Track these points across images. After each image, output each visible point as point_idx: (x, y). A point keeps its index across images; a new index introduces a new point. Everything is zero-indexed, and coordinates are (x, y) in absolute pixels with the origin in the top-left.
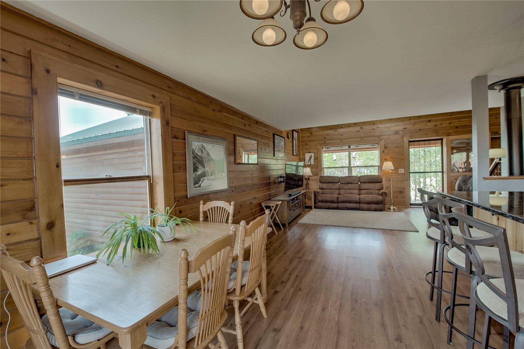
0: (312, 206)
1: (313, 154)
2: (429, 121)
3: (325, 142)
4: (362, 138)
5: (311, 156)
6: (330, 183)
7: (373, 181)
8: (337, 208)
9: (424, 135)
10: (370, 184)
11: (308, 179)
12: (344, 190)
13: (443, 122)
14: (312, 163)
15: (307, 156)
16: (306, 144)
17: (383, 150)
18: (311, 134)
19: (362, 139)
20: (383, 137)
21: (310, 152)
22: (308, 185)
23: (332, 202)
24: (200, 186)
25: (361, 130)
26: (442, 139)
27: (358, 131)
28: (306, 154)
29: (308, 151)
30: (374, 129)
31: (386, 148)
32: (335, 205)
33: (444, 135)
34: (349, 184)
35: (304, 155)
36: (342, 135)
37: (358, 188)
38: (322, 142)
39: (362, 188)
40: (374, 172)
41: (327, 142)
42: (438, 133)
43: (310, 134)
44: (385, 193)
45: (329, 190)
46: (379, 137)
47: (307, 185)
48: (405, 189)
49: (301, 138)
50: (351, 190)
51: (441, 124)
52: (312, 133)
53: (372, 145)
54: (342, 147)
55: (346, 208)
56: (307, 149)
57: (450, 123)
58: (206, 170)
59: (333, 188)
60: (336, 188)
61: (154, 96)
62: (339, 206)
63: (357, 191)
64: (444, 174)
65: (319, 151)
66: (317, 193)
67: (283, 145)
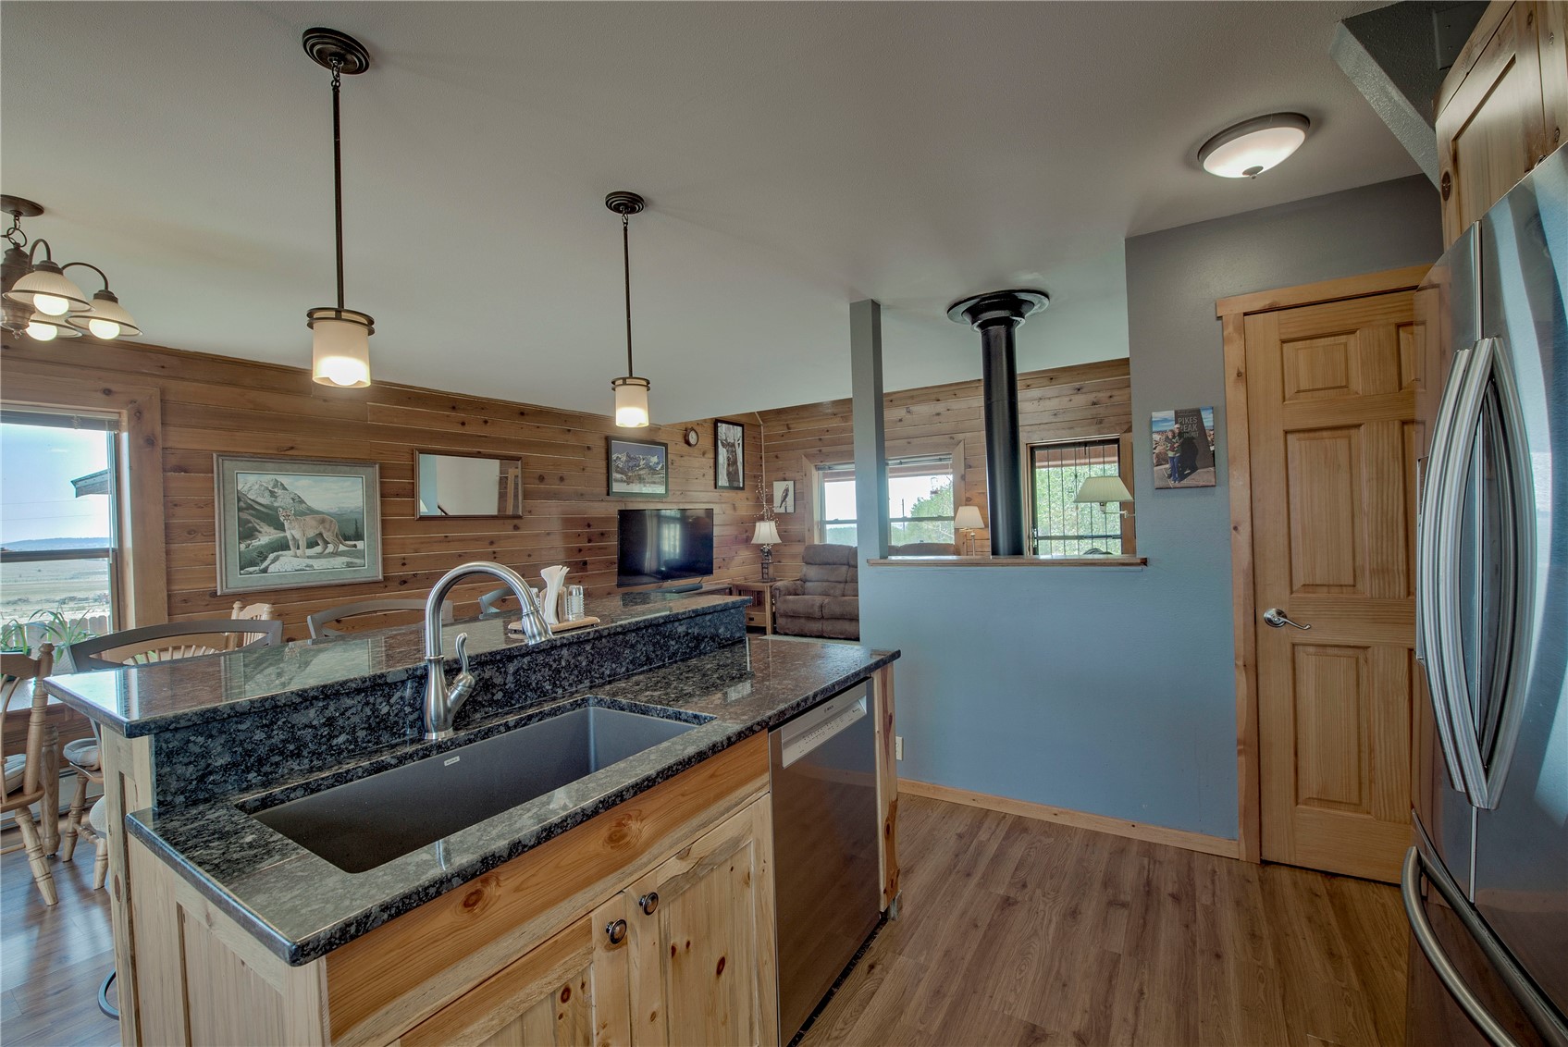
0: (765, 628)
1: (791, 485)
2: (1079, 390)
3: (820, 451)
4: (909, 440)
5: (787, 490)
6: (826, 564)
11: (767, 552)
13: (1115, 393)
14: (790, 510)
15: (779, 488)
16: (777, 457)
17: (963, 474)
18: (789, 428)
19: (909, 443)
20: (961, 436)
21: (785, 480)
23: (810, 618)
24: (265, 571)
25: (908, 416)
26: (1117, 442)
27: (901, 420)
28: (775, 483)
29: (781, 475)
30: (938, 414)
31: (968, 466)
32: (816, 626)
35: (770, 486)
38: (814, 451)
41: (824, 449)
42: (1103, 425)
43: (786, 428)
45: (818, 584)
46: (951, 435)
47: (765, 570)
49: (765, 441)
51: (1110, 397)
52: (791, 426)
53: (938, 457)
56: (778, 470)
58: (288, 534)
59: (830, 580)
60: (840, 579)
61: (108, 392)
62: (825, 628)
65: (805, 476)
66: (778, 592)
67: (658, 463)
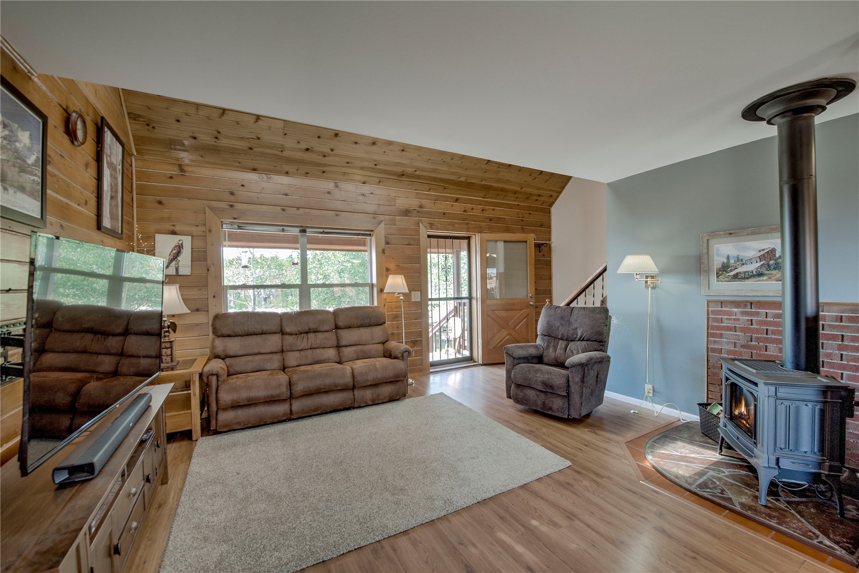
0: (190, 431)
1: (187, 241)
2: (457, 200)
3: (230, 206)
4: (338, 213)
5: (179, 248)
6: (251, 335)
7: (367, 321)
8: (290, 418)
9: (450, 225)
10: (362, 330)
11: (169, 327)
12: (297, 354)
13: (474, 206)
14: (186, 272)
15: (164, 243)
16: (160, 203)
17: (384, 247)
18: (182, 170)
19: (337, 215)
20: (383, 218)
21: (174, 233)
22: (169, 351)
23: (271, 401)
26: (469, 238)
27: (329, 193)
28: (158, 237)
29: (168, 226)
30: (364, 195)
31: (387, 243)
32: (283, 409)
33: (476, 230)
34: (311, 335)
35: (149, 234)
36: (286, 195)
37: (336, 345)
38: (222, 204)
39: (343, 343)
40: (362, 300)
41: (238, 206)
42: (469, 226)
43: (176, 168)
44: (407, 353)
45: (250, 358)
46: (375, 215)
48: (421, 335)
49: (138, 179)
50: (318, 351)
51: (472, 209)
52: (186, 168)
54: (285, 228)
55: (316, 410)
56: (162, 219)
57: (483, 210)
59: (263, 351)
60: (274, 350)
62: (295, 408)
63: (331, 353)
64: (474, 302)
65: (210, 231)
66: (214, 379)
67: (30, 149)
